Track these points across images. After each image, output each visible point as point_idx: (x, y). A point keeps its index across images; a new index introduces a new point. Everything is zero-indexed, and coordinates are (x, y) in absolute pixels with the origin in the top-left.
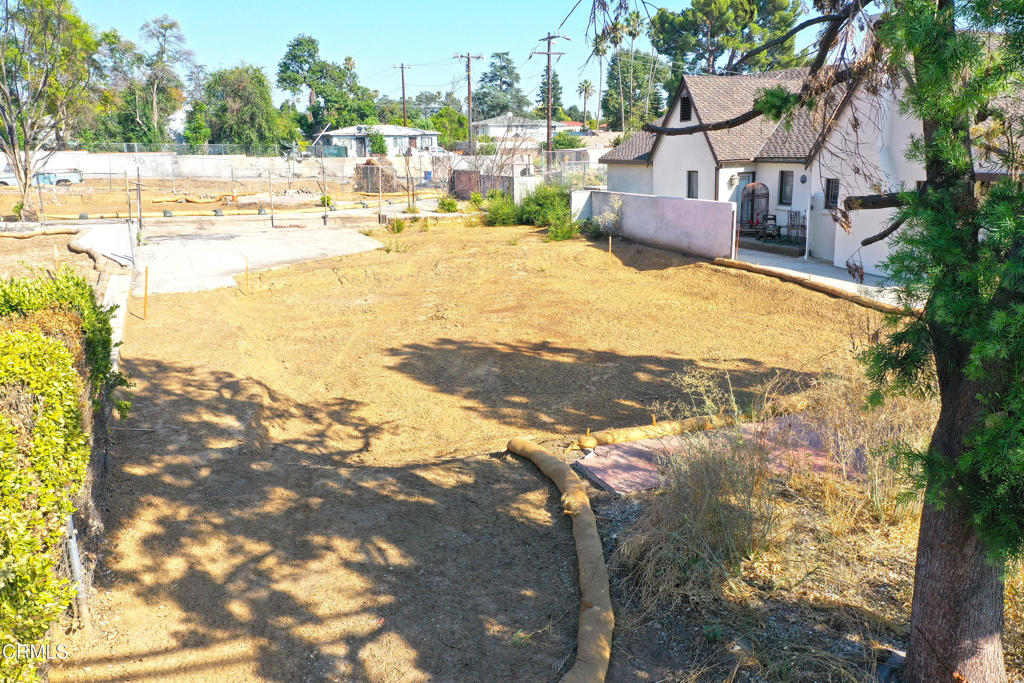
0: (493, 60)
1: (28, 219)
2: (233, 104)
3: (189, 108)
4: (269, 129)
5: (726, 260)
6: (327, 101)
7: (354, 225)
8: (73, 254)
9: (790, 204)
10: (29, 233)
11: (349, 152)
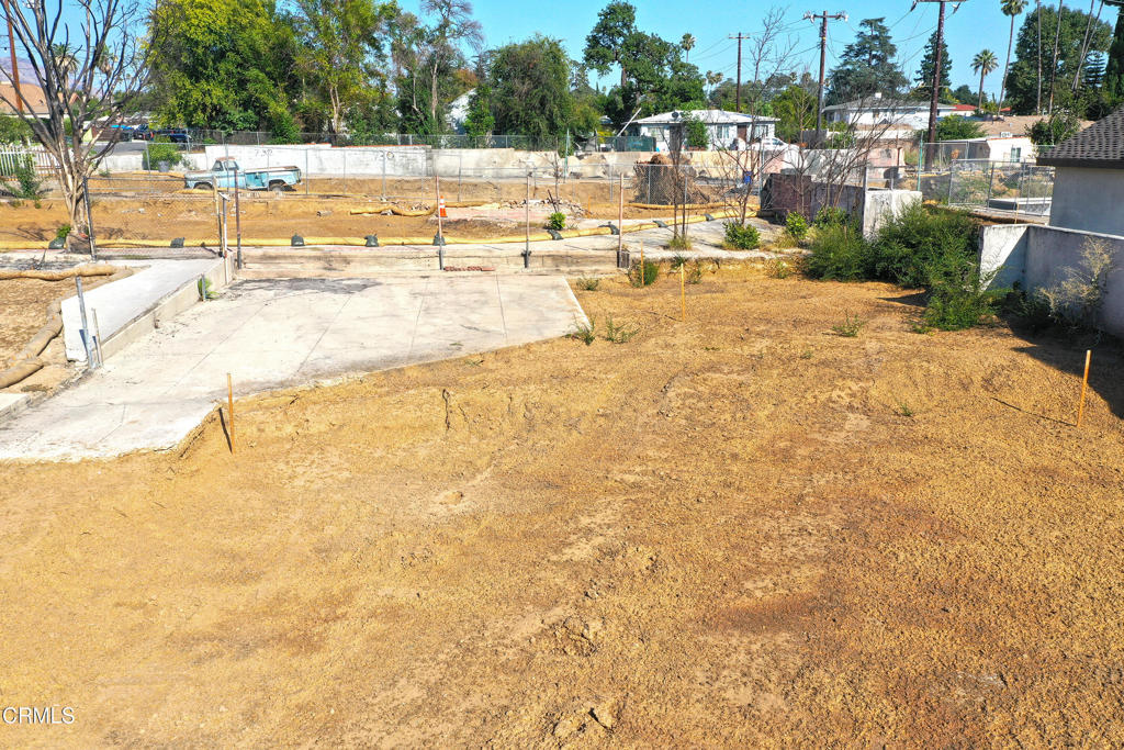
0: (862, 29)
1: (75, 249)
2: (521, 86)
3: (472, 92)
6: (639, 81)
10: (64, 272)
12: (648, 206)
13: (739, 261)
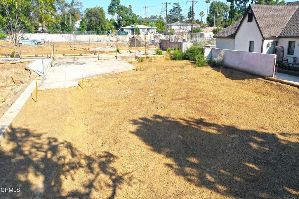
0: (174, 5)
1: (16, 57)
2: (94, 19)
3: (81, 20)
4: (105, 27)
5: (271, 78)
6: (122, 18)
7: (126, 59)
8: (26, 70)
9: (293, 54)
10: (16, 62)
11: (129, 34)
12: (133, 47)
13: (159, 57)
